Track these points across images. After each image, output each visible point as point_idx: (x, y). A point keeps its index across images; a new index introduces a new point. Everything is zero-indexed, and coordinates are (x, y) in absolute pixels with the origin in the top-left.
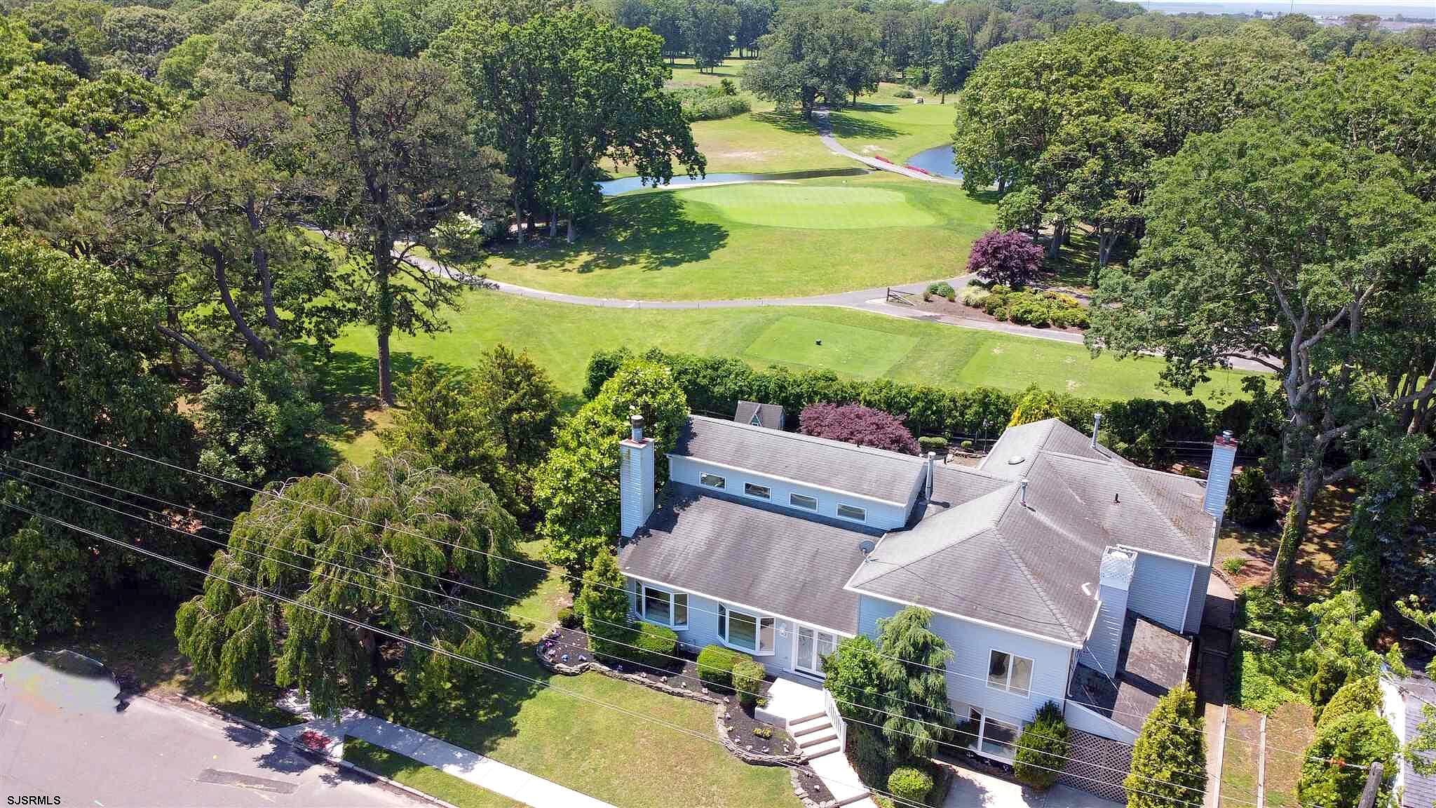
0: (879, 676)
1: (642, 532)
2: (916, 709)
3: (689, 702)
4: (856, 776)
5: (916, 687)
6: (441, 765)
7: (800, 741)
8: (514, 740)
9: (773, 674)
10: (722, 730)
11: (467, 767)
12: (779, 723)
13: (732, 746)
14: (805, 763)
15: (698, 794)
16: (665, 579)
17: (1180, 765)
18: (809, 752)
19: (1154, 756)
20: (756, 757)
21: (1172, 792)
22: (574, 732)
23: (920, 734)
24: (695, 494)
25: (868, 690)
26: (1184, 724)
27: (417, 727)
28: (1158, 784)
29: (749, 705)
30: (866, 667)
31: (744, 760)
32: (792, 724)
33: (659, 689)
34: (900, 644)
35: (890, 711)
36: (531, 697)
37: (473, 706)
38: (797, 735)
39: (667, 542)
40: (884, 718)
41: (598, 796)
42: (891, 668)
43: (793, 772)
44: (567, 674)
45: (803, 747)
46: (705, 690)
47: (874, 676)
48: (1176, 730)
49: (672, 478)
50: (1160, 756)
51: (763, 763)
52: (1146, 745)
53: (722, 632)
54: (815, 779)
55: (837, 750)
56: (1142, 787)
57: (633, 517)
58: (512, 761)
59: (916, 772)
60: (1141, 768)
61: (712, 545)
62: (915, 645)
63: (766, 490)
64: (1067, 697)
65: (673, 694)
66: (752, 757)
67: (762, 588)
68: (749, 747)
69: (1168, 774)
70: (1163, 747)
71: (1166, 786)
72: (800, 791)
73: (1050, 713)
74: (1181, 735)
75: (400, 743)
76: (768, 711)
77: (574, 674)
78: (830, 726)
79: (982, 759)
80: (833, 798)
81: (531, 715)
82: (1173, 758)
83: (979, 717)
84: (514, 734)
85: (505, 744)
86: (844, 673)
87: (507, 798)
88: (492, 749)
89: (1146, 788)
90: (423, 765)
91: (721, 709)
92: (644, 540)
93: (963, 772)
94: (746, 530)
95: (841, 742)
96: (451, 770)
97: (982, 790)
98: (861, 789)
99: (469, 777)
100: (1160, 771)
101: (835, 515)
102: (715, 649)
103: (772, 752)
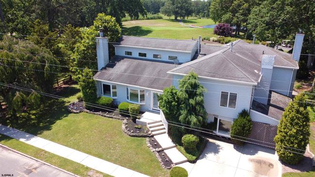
0: (178, 98)
1: (104, 68)
2: (192, 110)
3: (114, 120)
4: (171, 140)
5: (192, 102)
6: (19, 139)
7: (151, 129)
8: (49, 131)
9: (143, 111)
10: (124, 127)
11: (28, 139)
12: (144, 124)
13: (126, 131)
14: (153, 136)
15: (111, 147)
16: (109, 80)
17: (300, 127)
18: (153, 133)
19: (288, 124)
20: (134, 134)
21: (296, 139)
22: (72, 129)
23: (193, 119)
24: (123, 58)
25: (173, 103)
26: (302, 109)
27: (16, 128)
28: (291, 136)
29: (134, 121)
30: (173, 95)
31: (130, 135)
32: (148, 124)
33: (105, 116)
34: (185, 86)
35: (182, 112)
36: (60, 119)
37: (39, 123)
38: (150, 127)
39: (111, 71)
40: (180, 114)
41: (73, 148)
43: (148, 139)
44: (75, 113)
45: (152, 131)
46: (120, 116)
47: (176, 98)
48: (298, 111)
49: (116, 54)
50: (291, 124)
51: (136, 136)
52: (284, 120)
53: (128, 98)
54: (155, 141)
55: (165, 133)
56: (283, 138)
57: (101, 64)
58: (46, 138)
59: (192, 135)
60: (283, 130)
62: (191, 85)
63: (145, 54)
64: (250, 108)
65: (109, 117)
66: (132, 134)
67: (141, 81)
68: (132, 131)
69: (295, 131)
70: (292, 119)
71: (294, 137)
72: (149, 145)
73: (244, 114)
74: (301, 114)
75: (8, 133)
76: (141, 120)
77: (77, 113)
78: (163, 125)
80: (161, 147)
81: (59, 125)
82: (297, 124)
83: (217, 119)
84: (50, 130)
85: (46, 133)
86: (165, 98)
87: (38, 148)
88: (40, 134)
89: (285, 138)
90: (12, 138)
91: (125, 121)
92: (103, 71)
93: (211, 140)
95: (166, 130)
96: (22, 140)
97: (219, 146)
98: (173, 144)
99: (28, 142)
100: (291, 130)
101: (167, 60)
102: (125, 103)
103: (140, 133)
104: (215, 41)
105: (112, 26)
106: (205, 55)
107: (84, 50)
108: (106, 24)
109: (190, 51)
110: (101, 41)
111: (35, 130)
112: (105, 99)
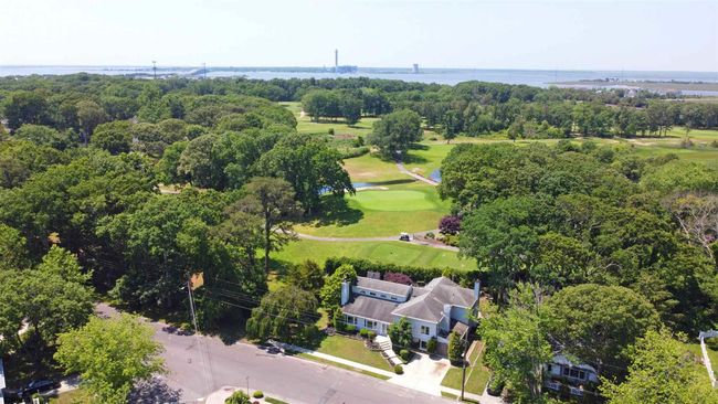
0: (398, 330)
1: (347, 303)
2: (405, 337)
3: (358, 341)
4: (394, 353)
5: (405, 332)
8: (321, 348)
9: (377, 335)
10: (365, 345)
11: (311, 353)
13: (368, 348)
16: (351, 314)
18: (384, 349)
20: (373, 350)
22: (334, 346)
24: (359, 295)
25: (395, 333)
27: (299, 346)
29: (372, 342)
30: (395, 328)
32: (380, 343)
33: (351, 338)
36: (323, 340)
38: (382, 346)
39: (352, 305)
40: (399, 339)
43: (381, 353)
44: (331, 336)
46: (362, 338)
49: (354, 293)
53: (366, 326)
54: (385, 354)
56: (450, 352)
57: (344, 300)
58: (321, 352)
59: (406, 350)
60: (450, 347)
61: (363, 306)
62: (405, 324)
63: (375, 294)
64: (437, 335)
65: (354, 339)
67: (374, 315)
68: (371, 348)
72: (382, 356)
73: (433, 338)
75: (296, 349)
76: (375, 341)
78: (389, 344)
79: (420, 350)
80: (389, 357)
81: (325, 344)
83: (420, 341)
86: (390, 330)
87: (321, 358)
88: (317, 350)
90: (302, 353)
91: (366, 341)
93: (417, 353)
94: (370, 303)
95: (391, 347)
96: (308, 354)
97: (420, 356)
99: (313, 355)
101: (391, 300)
102: (364, 329)
103: (376, 348)
109: (405, 296)
110: (344, 286)
112: (350, 326)
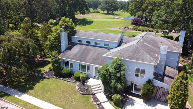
0: (110, 73)
2: (118, 80)
3: (71, 83)
4: (106, 97)
5: (118, 75)
6: (14, 95)
7: (93, 90)
8: (33, 90)
9: (89, 77)
10: (77, 88)
11: (20, 95)
12: (89, 86)
13: (79, 91)
14: (94, 94)
15: (69, 101)
16: (68, 58)
17: (182, 91)
18: (95, 92)
19: (176, 90)
20: (83, 93)
21: (180, 98)
22: (46, 89)
23: (119, 85)
24: (76, 44)
25: (107, 75)
26: (183, 81)
27: (13, 88)
28: (177, 96)
29: (84, 84)
30: (107, 70)
31: (81, 94)
32: (92, 86)
33: (66, 81)
34: (114, 65)
35: (112, 81)
36: (39, 82)
37: (26, 84)
38: (93, 89)
39: (69, 52)
40: (111, 82)
41: (47, 102)
42: (112, 70)
43: (91, 96)
44: (48, 78)
45: (94, 91)
46: (75, 81)
47: (108, 72)
48: (181, 82)
49: (72, 41)
50: (177, 89)
51: (85, 94)
52: (173, 87)
53: (79, 70)
54: (96, 97)
55: (102, 92)
56: (173, 97)
58: (30, 95)
59: (118, 95)
60: (172, 93)
61: (78, 52)
62: (118, 65)
63: (90, 42)
64: (153, 78)
65: (68, 81)
66: (82, 93)
67: (88, 59)
68: (82, 91)
69: (180, 94)
70: (178, 87)
71: (179, 97)
72: (92, 100)
74: (183, 84)
75: (8, 91)
76: (87, 84)
78: (100, 87)
79: (134, 94)
81: (38, 86)
82: (181, 90)
83: (133, 84)
84: (33, 89)
85: (30, 91)
86: (102, 72)
87: (26, 102)
88: (27, 92)
89: (174, 98)
90: (10, 95)
91: (78, 84)
92: (65, 52)
93: (129, 97)
95: (103, 90)
96: (16, 96)
97: (134, 100)
98: (107, 100)
99: (20, 98)
100: (177, 93)
101: (103, 46)
102: (78, 72)
103: (87, 92)
104: (132, 29)
105: (70, 25)
106: (126, 43)
107: (53, 40)
108: (66, 24)
109: (117, 41)
110: (63, 34)
111: (24, 89)
112: (66, 70)
